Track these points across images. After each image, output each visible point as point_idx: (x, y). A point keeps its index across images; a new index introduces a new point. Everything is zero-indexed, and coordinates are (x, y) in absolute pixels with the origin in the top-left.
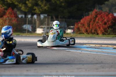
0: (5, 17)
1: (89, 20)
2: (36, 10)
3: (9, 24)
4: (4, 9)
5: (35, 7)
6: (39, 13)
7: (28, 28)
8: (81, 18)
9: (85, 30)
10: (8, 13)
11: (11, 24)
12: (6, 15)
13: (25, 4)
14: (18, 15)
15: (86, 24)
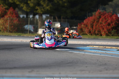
0: (6, 17)
1: (92, 21)
2: (38, 11)
3: (10, 24)
4: (6, 9)
5: (37, 7)
6: (41, 13)
7: (29, 29)
8: (84, 19)
9: (88, 31)
10: (9, 13)
11: (12, 25)
12: (7, 14)
13: (27, 3)
14: (19, 15)
15: (90, 25)
